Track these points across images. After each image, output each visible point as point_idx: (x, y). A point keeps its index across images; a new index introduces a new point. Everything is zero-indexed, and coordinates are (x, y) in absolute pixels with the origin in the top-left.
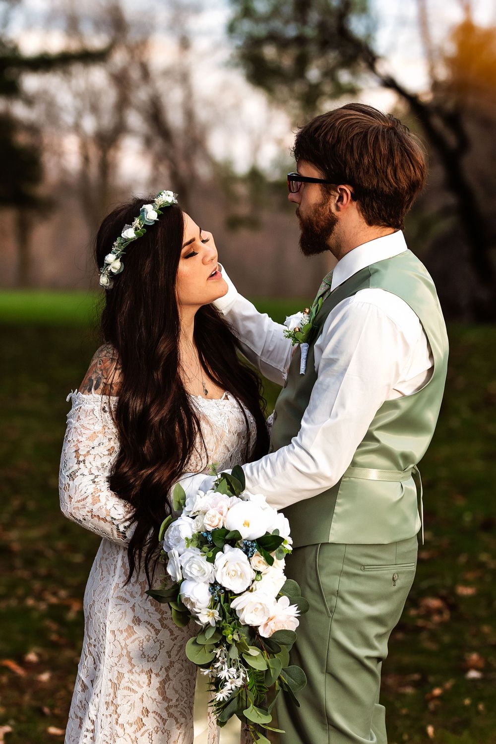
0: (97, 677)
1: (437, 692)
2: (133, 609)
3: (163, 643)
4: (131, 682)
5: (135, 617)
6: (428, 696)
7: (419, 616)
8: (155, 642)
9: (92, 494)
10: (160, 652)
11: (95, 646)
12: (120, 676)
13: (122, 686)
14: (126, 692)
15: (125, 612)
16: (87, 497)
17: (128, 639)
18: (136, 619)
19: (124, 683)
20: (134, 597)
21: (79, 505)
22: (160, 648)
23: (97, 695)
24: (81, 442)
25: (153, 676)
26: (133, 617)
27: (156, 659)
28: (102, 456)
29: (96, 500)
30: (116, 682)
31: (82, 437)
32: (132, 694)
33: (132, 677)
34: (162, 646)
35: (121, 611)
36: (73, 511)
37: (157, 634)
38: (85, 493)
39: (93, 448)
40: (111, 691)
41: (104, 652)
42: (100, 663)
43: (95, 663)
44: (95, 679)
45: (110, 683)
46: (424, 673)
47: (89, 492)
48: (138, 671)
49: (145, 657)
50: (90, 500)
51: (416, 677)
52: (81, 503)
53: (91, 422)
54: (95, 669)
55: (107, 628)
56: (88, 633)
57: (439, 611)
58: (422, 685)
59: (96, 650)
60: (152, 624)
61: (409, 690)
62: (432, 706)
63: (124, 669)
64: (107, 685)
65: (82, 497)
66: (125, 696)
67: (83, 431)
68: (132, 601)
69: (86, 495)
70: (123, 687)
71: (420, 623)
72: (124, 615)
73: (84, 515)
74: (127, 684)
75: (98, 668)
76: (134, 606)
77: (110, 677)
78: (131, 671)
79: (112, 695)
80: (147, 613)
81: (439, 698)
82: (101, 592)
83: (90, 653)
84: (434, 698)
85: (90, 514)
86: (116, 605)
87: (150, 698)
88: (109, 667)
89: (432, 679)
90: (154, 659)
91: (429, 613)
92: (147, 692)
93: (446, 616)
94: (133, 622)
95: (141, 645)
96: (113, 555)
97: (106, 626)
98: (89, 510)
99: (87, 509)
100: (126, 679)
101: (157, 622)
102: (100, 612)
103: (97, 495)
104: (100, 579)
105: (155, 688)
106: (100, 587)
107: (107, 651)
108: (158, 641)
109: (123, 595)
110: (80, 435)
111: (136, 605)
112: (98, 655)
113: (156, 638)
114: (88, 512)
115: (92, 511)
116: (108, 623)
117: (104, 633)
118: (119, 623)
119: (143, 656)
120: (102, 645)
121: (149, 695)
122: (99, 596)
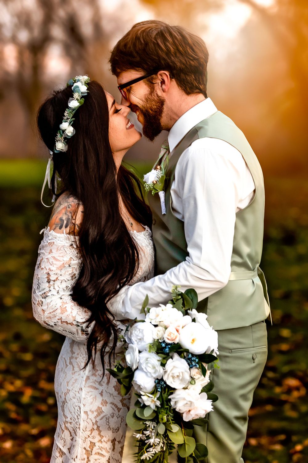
0: (74, 446)
1: (299, 448)
2: (101, 394)
3: (123, 418)
4: (100, 449)
5: (103, 400)
6: (291, 451)
7: (283, 393)
8: (118, 418)
9: (60, 306)
10: (121, 425)
11: (71, 423)
12: (93, 445)
13: (93, 452)
14: (97, 457)
15: (96, 397)
16: (57, 309)
17: (98, 416)
18: (104, 402)
19: (95, 450)
20: (102, 385)
21: (51, 315)
22: (121, 422)
23: (74, 459)
24: (52, 270)
25: (116, 443)
26: (101, 401)
27: (118, 430)
28: (67, 280)
29: (64, 310)
30: (89, 449)
31: (53, 266)
32: (101, 457)
33: (101, 445)
34: (122, 420)
35: (92, 397)
36: (47, 320)
37: (119, 411)
38: (55, 307)
39: (61, 275)
40: (85, 457)
41: (79, 428)
42: (76, 435)
43: (71, 435)
44: (72, 447)
45: (84, 451)
46: (289, 433)
47: (58, 306)
48: (106, 440)
49: (111, 430)
50: (59, 311)
51: (282, 437)
52: (52, 314)
53: (62, 255)
54: (72, 440)
55: (81, 409)
56: (64, 414)
57: (297, 389)
58: (287, 443)
59: (72, 426)
60: (115, 404)
61: (278, 447)
62: (295, 458)
63: (95, 440)
64: (82, 452)
65: (53, 310)
66: (96, 460)
67: (55, 262)
68: (101, 388)
69: (56, 308)
70: (95, 453)
71: (284, 397)
72: (94, 400)
73: (56, 322)
74: (98, 451)
75: (74, 439)
76: (102, 392)
77: (84, 446)
78: (100, 441)
79: (86, 460)
80: (112, 396)
81: (301, 452)
82: (74, 383)
83: (67, 428)
84: (296, 452)
85: (60, 321)
86: (88, 392)
87: (115, 460)
88: (84, 439)
89: (295, 438)
90: (117, 431)
91: (289, 390)
92: (112, 456)
93: (303, 392)
94: (102, 404)
95: (107, 420)
96: (82, 355)
97: (80, 408)
98: (59, 318)
99: (57, 318)
100: (97, 447)
101: (119, 403)
102: (74, 398)
103: (64, 307)
104: (72, 373)
105: (118, 452)
106: (73, 379)
107: (81, 427)
108: (120, 417)
109: (94, 385)
110: (51, 265)
111: (104, 391)
112: (74, 430)
113: (119, 414)
114: (59, 319)
115: (61, 319)
116: (82, 406)
117: (79, 413)
118: (91, 406)
119: (109, 429)
120: (77, 422)
121: (114, 458)
122: (73, 386)
